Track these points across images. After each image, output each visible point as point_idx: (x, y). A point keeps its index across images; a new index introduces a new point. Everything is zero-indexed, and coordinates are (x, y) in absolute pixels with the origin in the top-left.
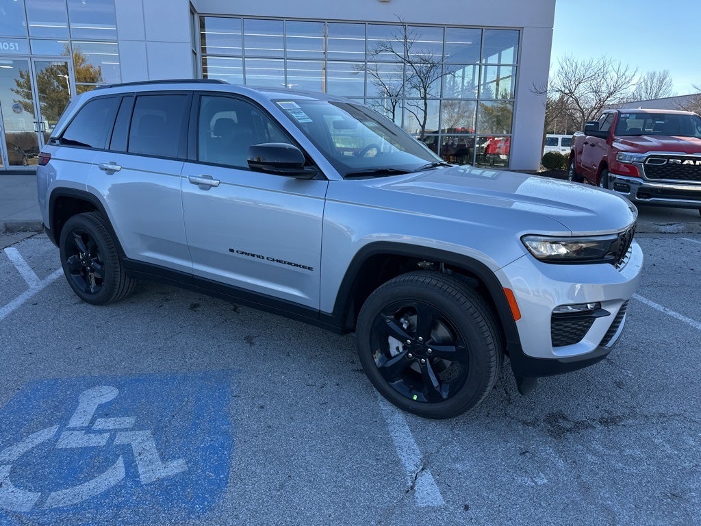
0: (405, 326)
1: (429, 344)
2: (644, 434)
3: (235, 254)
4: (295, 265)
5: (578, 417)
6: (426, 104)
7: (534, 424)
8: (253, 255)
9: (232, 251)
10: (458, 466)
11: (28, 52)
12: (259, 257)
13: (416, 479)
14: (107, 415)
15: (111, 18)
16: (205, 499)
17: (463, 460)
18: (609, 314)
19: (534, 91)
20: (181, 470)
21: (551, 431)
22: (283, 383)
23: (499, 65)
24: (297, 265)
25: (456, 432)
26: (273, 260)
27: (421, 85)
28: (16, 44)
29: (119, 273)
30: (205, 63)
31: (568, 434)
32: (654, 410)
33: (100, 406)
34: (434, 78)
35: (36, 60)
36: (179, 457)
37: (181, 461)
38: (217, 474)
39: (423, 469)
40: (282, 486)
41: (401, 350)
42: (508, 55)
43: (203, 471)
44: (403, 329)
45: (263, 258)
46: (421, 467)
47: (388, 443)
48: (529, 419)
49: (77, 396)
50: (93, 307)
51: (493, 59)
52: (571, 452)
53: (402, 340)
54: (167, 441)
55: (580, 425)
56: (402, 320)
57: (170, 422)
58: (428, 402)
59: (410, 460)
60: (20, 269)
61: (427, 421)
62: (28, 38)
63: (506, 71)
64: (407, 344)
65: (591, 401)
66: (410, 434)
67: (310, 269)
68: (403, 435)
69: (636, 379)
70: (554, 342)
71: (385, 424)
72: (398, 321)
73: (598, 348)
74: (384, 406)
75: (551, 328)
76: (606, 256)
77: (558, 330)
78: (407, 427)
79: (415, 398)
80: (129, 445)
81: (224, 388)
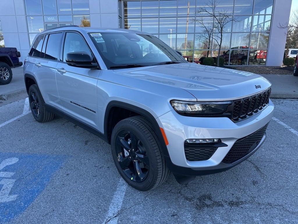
0: (129, 143)
1: (137, 153)
2: (251, 214)
3: (72, 104)
5: (218, 199)
6: (222, 35)
7: (190, 200)
8: (77, 105)
9: (71, 102)
10: (134, 217)
11: (58, 21)
12: (79, 105)
13: (109, 221)
14: (6, 170)
15: (87, 6)
16: (11, 215)
17: (139, 214)
18: (227, 146)
19: (280, 27)
20: (13, 200)
21: (198, 205)
22: (85, 164)
23: (265, 15)
24: (91, 111)
25: (147, 199)
26: (84, 107)
27: (219, 26)
28: (53, 18)
29: (45, 111)
30: (126, 22)
31: (206, 208)
32: (266, 201)
33: (7, 166)
34: (226, 23)
35: (60, 23)
36: (17, 194)
37: (16, 196)
38: (25, 204)
39: (116, 216)
40: (47, 214)
41: (128, 154)
42: (269, 10)
43: (21, 202)
45: (80, 106)
46: (116, 215)
47: (108, 201)
48: (190, 196)
49: (2, 161)
50: (38, 123)
51: (262, 12)
52: (200, 219)
53: (127, 150)
54: (18, 186)
55: (219, 205)
56: (129, 139)
57: (26, 176)
58: (136, 182)
59: (112, 210)
60: (25, 106)
61: (137, 191)
62: (57, 15)
63: (268, 18)
64: (128, 152)
65: (231, 191)
66: (123, 197)
67: (95, 112)
68: (119, 197)
69: (267, 180)
70: (189, 158)
71: (115, 190)
72: (126, 139)
73: (221, 163)
74: (122, 181)
75: (185, 150)
76: (224, 113)
77: (190, 152)
78: (124, 193)
79: (132, 179)
80: (3, 185)
81: (59, 164)
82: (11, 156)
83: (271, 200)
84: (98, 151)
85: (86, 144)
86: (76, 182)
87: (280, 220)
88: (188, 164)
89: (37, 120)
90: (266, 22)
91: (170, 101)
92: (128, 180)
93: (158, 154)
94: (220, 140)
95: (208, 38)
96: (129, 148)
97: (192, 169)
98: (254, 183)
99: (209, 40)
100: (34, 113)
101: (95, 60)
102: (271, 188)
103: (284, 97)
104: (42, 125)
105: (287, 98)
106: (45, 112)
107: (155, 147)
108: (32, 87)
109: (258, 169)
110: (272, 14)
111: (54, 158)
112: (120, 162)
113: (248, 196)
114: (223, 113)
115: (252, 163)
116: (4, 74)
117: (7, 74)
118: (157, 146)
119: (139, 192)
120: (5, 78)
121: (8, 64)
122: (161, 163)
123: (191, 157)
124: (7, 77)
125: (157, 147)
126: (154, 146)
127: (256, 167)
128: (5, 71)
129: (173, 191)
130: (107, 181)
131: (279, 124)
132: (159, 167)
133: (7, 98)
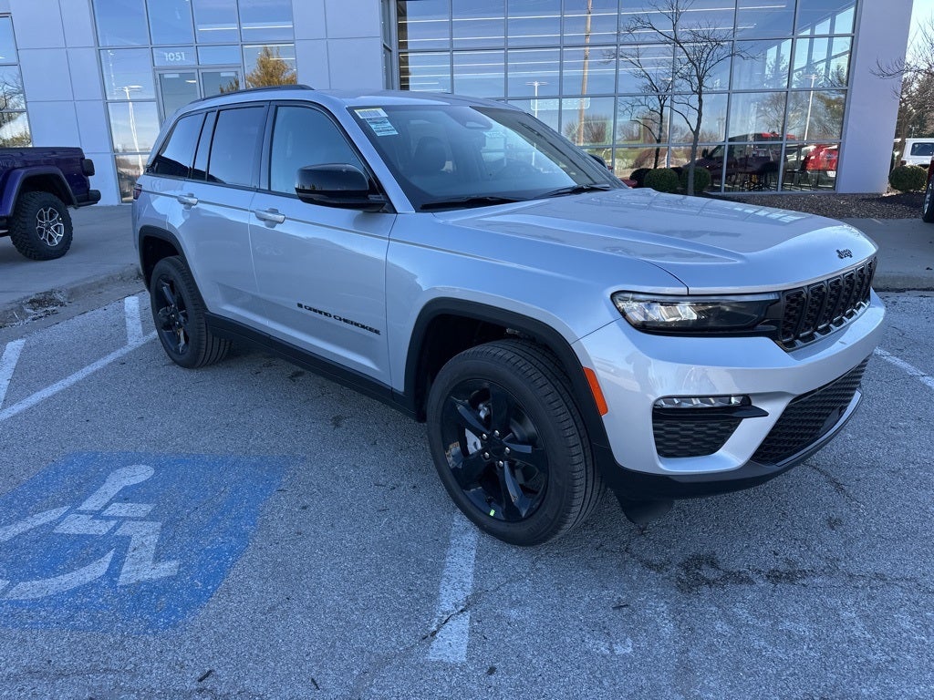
0: (482, 415)
1: (508, 441)
2: (831, 602)
3: (303, 310)
4: (363, 327)
5: (738, 565)
6: (700, 100)
7: (659, 568)
8: (320, 312)
9: (300, 306)
10: (514, 613)
11: (195, 63)
12: (326, 314)
13: (446, 621)
14: (126, 500)
16: (175, 612)
17: (526, 605)
18: (765, 414)
19: (880, 72)
20: (169, 574)
21: (682, 582)
22: (347, 479)
23: (831, 36)
24: (366, 328)
25: (538, 566)
26: (340, 319)
27: (694, 73)
28: (183, 54)
29: (205, 333)
31: (705, 589)
32: (870, 568)
33: (126, 488)
34: (713, 63)
35: (204, 71)
36: (175, 559)
37: (174, 563)
38: (205, 584)
39: (462, 611)
40: (273, 608)
41: (479, 447)
42: (845, 21)
43: (192, 579)
44: (479, 419)
45: (330, 316)
46: (461, 607)
47: (434, 572)
48: (656, 559)
49: (108, 474)
50: (181, 370)
51: (823, 28)
52: (694, 614)
53: (478, 434)
54: (173, 538)
55: (741, 579)
56: (481, 406)
57: (189, 514)
58: (505, 521)
59: (449, 597)
60: (129, 322)
61: (506, 546)
62: (195, 45)
63: (842, 45)
64: (482, 439)
65: (770, 544)
66: (473, 562)
67: (377, 332)
68: (462, 561)
69: (869, 517)
70: (665, 450)
71: (447, 545)
72: (474, 406)
73: (747, 464)
74: (459, 521)
75: (654, 428)
76: (759, 326)
77: (668, 433)
78: (474, 552)
79: (492, 513)
80: (130, 537)
81: (273, 479)
82: (130, 460)
83: (885, 567)
84: (375, 443)
85: (337, 425)
86: (332, 525)
87: (912, 615)
88: (661, 466)
89: (175, 362)
90: (836, 56)
91: (613, 296)
92: (482, 517)
93: (574, 440)
94: (746, 399)
95: (655, 109)
96: (484, 430)
97: (675, 479)
98: (833, 523)
99: (659, 116)
100: (169, 343)
101: (377, 187)
102: (879, 536)
103: (899, 285)
104: (194, 374)
105: (909, 290)
106: (204, 338)
107: (565, 423)
108: (163, 265)
109: (839, 487)
110: (854, 32)
111: (255, 465)
112: (455, 471)
113: (819, 556)
115: (822, 472)
116: (48, 228)
117: (56, 228)
118: (572, 420)
119: (514, 551)
120: (51, 239)
121: (60, 196)
122: (582, 466)
123: (668, 447)
124: (59, 236)
125: (571, 422)
126: (562, 420)
127: (833, 481)
128: (51, 217)
129: (607, 547)
130: (419, 522)
131: (889, 364)
132: (577, 475)
133: (69, 298)
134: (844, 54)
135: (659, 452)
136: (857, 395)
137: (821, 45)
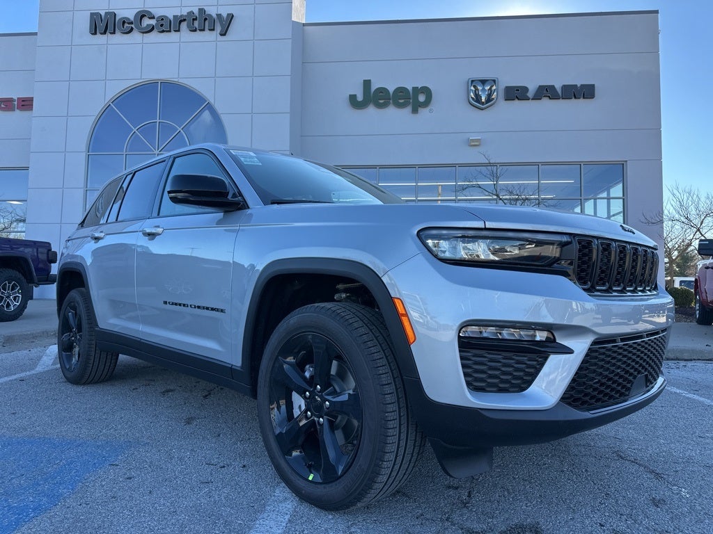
0: (307, 374)
1: (328, 394)
3: (168, 306)
4: (213, 309)
8: (180, 305)
9: (165, 303)
12: (184, 305)
23: (609, 199)
26: (196, 307)
41: (303, 408)
44: (304, 378)
45: (188, 306)
51: (602, 194)
53: (302, 393)
56: (307, 366)
61: (323, 513)
64: (305, 398)
65: (596, 517)
66: (284, 524)
67: (222, 311)
68: (272, 524)
69: (693, 498)
70: (475, 384)
71: (262, 509)
72: (300, 367)
73: (557, 405)
74: (282, 491)
75: (462, 358)
76: (555, 265)
77: (476, 363)
78: (287, 517)
79: (311, 478)
81: (109, 457)
84: (219, 435)
86: (150, 492)
88: (472, 399)
89: (68, 380)
90: (614, 215)
91: (419, 232)
92: (300, 483)
93: (386, 379)
94: (550, 335)
96: (307, 388)
97: (483, 412)
98: (657, 503)
102: (706, 514)
106: (93, 353)
109: (658, 476)
110: (624, 196)
112: (279, 437)
113: (647, 528)
114: (554, 263)
115: (640, 465)
116: (8, 297)
117: (15, 298)
119: (330, 517)
120: (8, 305)
121: (24, 275)
122: (394, 407)
123: (477, 380)
124: (14, 305)
125: (384, 361)
127: (652, 472)
128: (13, 289)
129: (428, 516)
130: (239, 493)
131: (688, 398)
133: (4, 343)
134: (619, 213)
135: (468, 384)
136: (660, 380)
137: (602, 204)
